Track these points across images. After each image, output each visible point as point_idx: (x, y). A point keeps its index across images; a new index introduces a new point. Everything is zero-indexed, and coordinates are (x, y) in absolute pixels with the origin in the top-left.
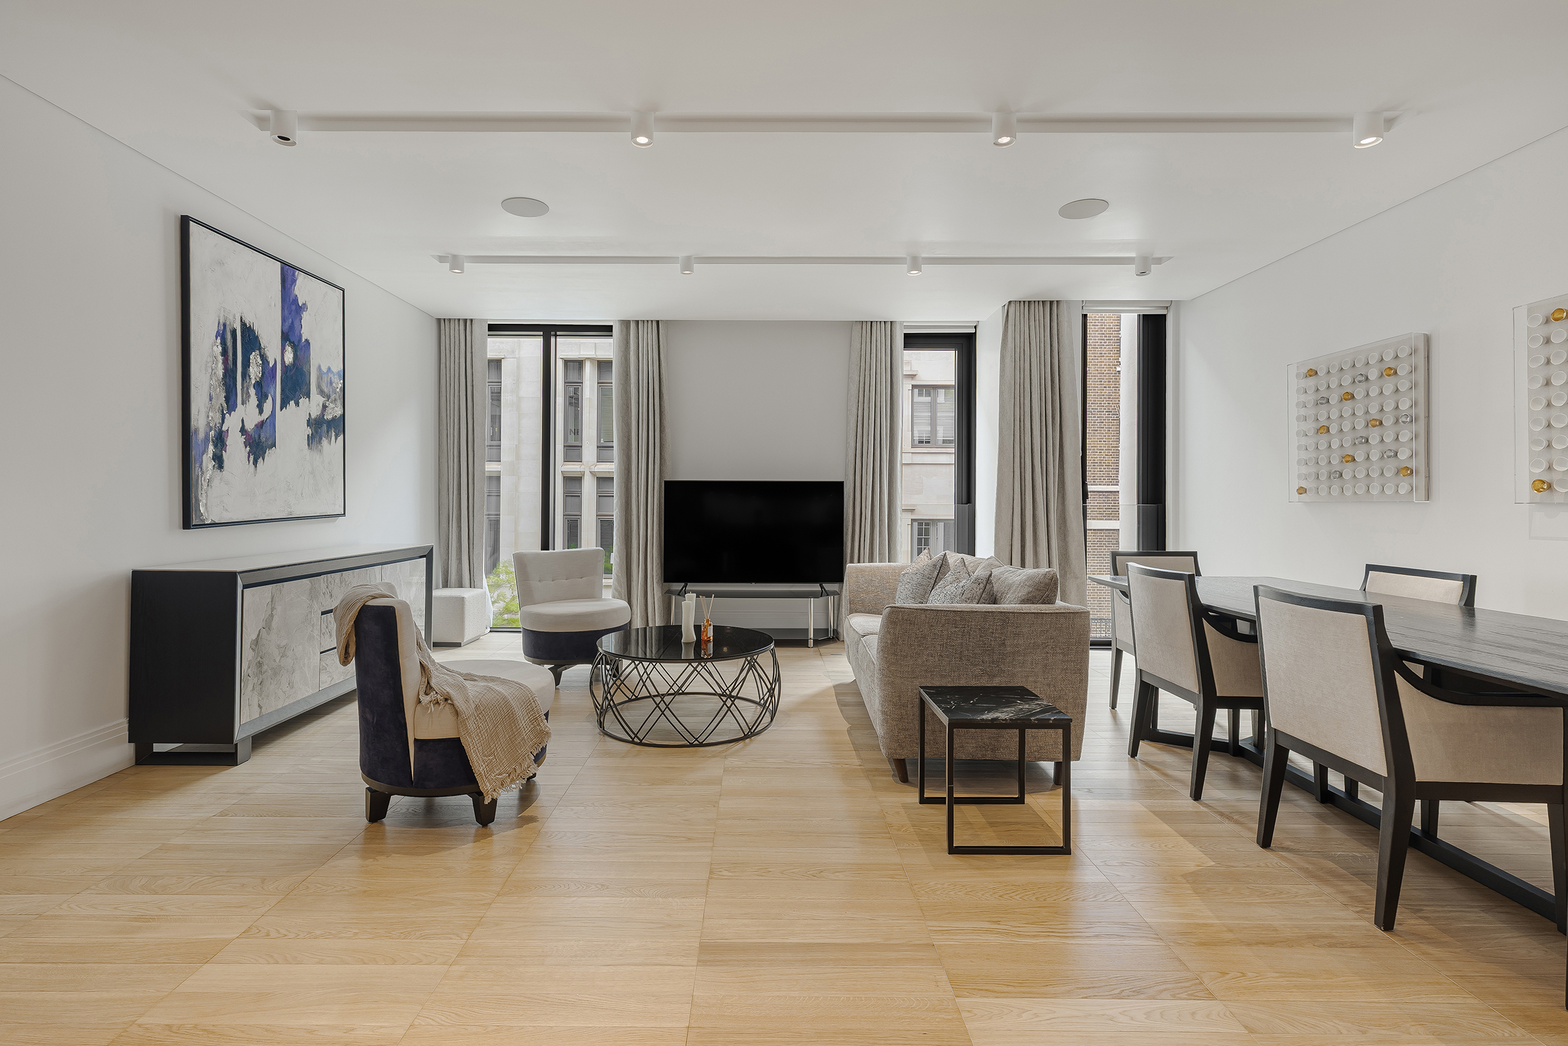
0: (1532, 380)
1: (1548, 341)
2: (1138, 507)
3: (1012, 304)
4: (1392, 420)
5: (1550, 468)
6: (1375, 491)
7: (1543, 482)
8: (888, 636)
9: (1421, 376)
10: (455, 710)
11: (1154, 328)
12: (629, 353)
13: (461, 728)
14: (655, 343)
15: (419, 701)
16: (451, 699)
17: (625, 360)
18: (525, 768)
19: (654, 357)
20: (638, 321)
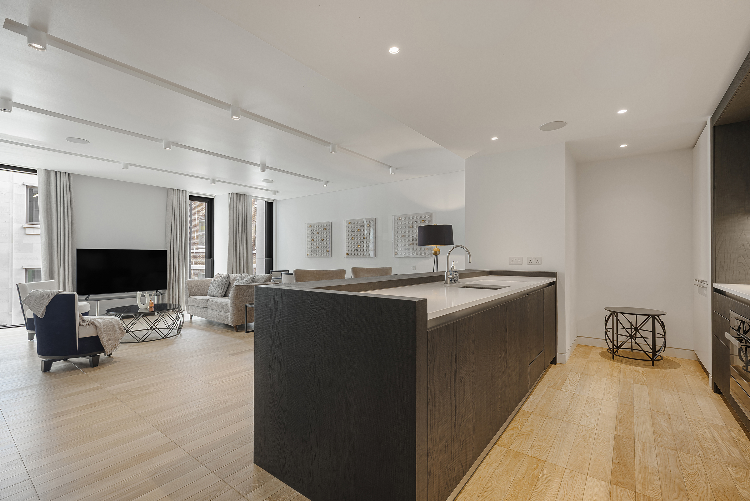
0: (346, 234)
1: (348, 227)
2: (265, 259)
3: (233, 194)
4: (326, 240)
5: (349, 251)
6: (323, 255)
7: (348, 254)
8: (235, 293)
9: (330, 231)
10: (96, 326)
11: (270, 206)
12: (49, 186)
13: (99, 332)
14: (68, 183)
15: (80, 325)
16: (94, 323)
17: (47, 189)
18: (118, 344)
19: (68, 190)
20: (57, 171)
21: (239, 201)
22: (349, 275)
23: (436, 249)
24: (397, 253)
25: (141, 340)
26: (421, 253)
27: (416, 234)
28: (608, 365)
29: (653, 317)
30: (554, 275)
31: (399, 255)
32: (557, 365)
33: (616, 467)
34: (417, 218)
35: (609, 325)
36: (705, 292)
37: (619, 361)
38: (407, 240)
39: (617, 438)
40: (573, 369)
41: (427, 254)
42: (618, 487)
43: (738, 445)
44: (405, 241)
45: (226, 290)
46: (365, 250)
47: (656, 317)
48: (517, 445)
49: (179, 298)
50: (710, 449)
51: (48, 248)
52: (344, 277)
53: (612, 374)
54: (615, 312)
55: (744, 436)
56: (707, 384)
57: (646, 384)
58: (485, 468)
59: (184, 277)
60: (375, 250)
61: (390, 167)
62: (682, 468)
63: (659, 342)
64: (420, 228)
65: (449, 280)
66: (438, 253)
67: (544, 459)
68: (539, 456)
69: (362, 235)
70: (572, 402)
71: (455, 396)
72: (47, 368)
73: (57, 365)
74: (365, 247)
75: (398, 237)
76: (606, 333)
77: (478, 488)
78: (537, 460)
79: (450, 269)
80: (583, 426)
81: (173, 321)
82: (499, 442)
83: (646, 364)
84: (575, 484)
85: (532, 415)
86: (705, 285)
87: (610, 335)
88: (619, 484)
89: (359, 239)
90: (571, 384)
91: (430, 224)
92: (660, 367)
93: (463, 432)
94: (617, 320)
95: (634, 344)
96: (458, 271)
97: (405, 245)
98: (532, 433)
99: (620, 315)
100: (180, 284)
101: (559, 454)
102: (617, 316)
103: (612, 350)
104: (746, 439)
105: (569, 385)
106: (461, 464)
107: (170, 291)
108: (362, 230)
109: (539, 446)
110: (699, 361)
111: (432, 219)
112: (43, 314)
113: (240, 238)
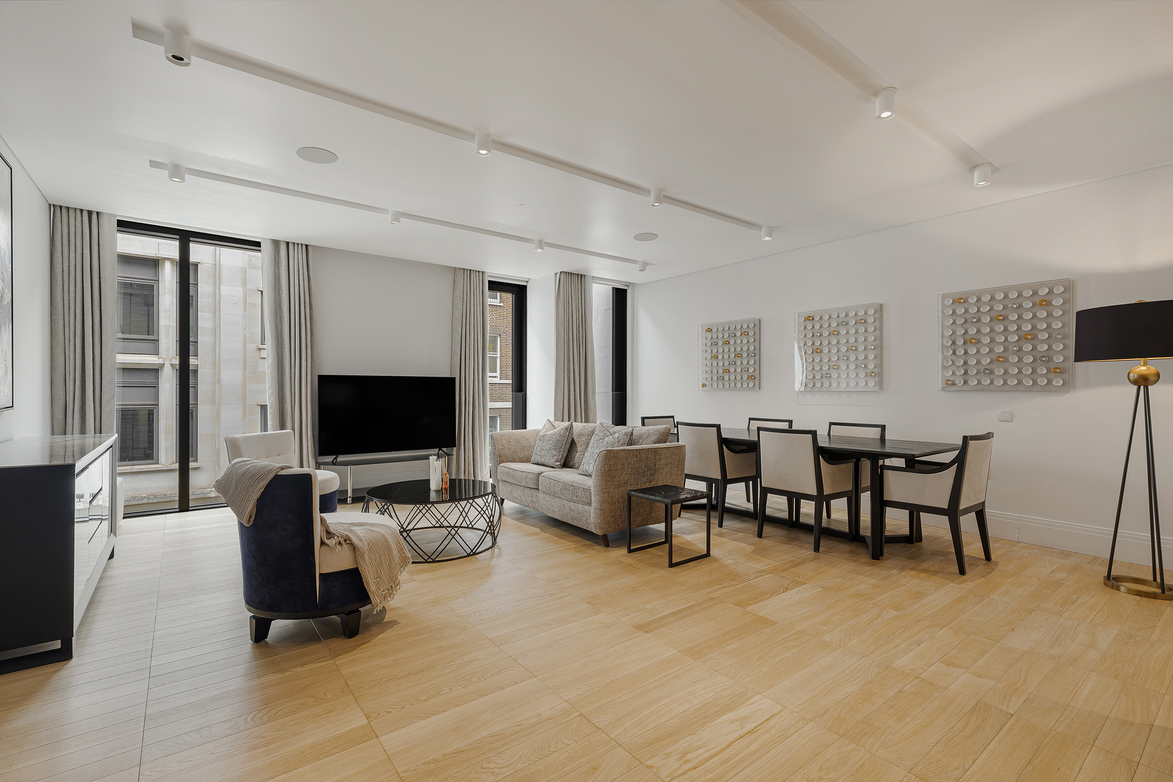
1: (805, 328)
2: (613, 394)
3: (563, 273)
4: (746, 355)
6: (739, 386)
9: (757, 337)
10: (354, 548)
11: (620, 297)
12: (279, 268)
13: (360, 560)
14: (305, 262)
15: (323, 543)
16: (349, 540)
17: (275, 273)
18: (396, 585)
19: (305, 274)
20: (289, 242)
21: (573, 286)
23: (1143, 368)
24: (950, 380)
25: (430, 557)
26: (1034, 381)
34: (1020, 295)
38: (985, 351)
44: (978, 351)
45: (567, 454)
49: (475, 463)
51: (277, 373)
59: (481, 425)
66: (1152, 379)
72: (260, 632)
73: (278, 626)
75: (953, 343)
81: (480, 513)
89: (834, 351)
97: (979, 362)
100: (476, 437)
107: (459, 449)
108: (843, 332)
111: (1073, 296)
112: (250, 517)
113: (575, 356)
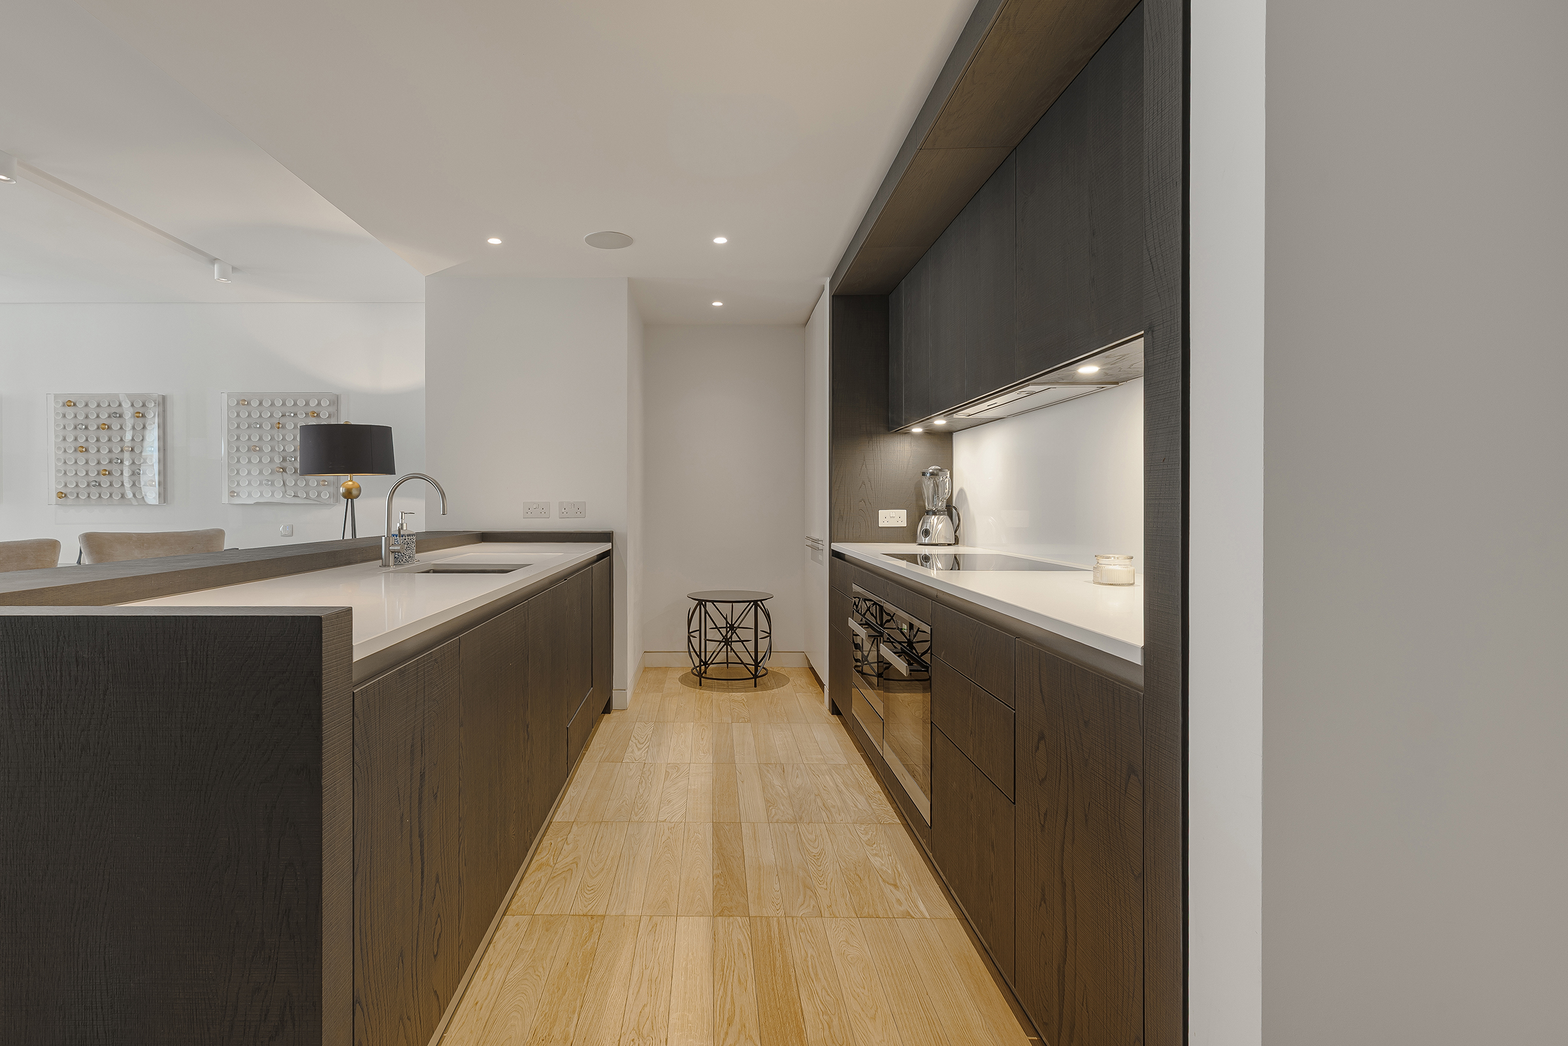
0: (57, 436)
1: (64, 416)
5: (66, 485)
7: (62, 493)
22: (68, 556)
23: (350, 483)
24: (234, 492)
26: (307, 494)
27: (292, 443)
28: (693, 696)
29: (755, 602)
30: (607, 537)
31: (244, 499)
32: (613, 714)
33: (718, 882)
34: (295, 404)
35: (695, 625)
36: (820, 557)
37: (709, 687)
38: (266, 460)
39: (717, 828)
40: (640, 716)
41: (325, 495)
42: (724, 918)
43: (864, 789)
44: (260, 461)
46: (127, 485)
47: (759, 602)
48: (550, 900)
50: (834, 807)
52: (55, 561)
53: (701, 712)
54: (704, 600)
55: (868, 774)
56: (822, 702)
57: (749, 721)
58: (485, 979)
60: (163, 484)
61: (214, 260)
62: (805, 851)
63: (763, 645)
64: (305, 429)
65: (393, 558)
66: (355, 492)
67: (601, 912)
68: (593, 908)
69: (116, 439)
70: (642, 781)
71: (421, 836)
74: (126, 474)
75: (238, 450)
76: (689, 641)
77: (471, 1032)
78: (590, 918)
79: (394, 530)
80: (663, 822)
82: (513, 907)
83: (746, 685)
84: (658, 942)
85: (575, 828)
86: (820, 547)
87: (695, 642)
88: (726, 912)
89: (104, 451)
90: (639, 746)
91: (333, 422)
92: (766, 688)
93: (439, 916)
94: (706, 612)
95: (731, 654)
96: (414, 535)
97: (261, 472)
98: (577, 865)
99: (709, 605)
101: (629, 892)
102: (705, 607)
103: (698, 668)
104: (871, 777)
105: (636, 750)
106: (435, 992)
108: (116, 426)
109: (591, 888)
110: (812, 669)
111: (337, 410)
